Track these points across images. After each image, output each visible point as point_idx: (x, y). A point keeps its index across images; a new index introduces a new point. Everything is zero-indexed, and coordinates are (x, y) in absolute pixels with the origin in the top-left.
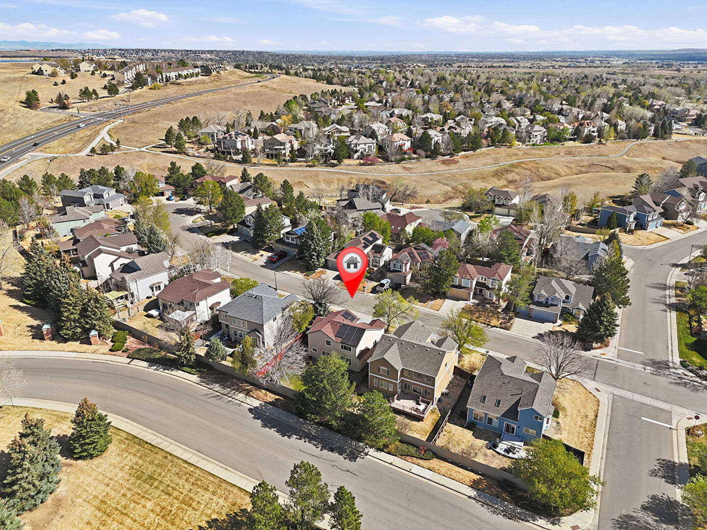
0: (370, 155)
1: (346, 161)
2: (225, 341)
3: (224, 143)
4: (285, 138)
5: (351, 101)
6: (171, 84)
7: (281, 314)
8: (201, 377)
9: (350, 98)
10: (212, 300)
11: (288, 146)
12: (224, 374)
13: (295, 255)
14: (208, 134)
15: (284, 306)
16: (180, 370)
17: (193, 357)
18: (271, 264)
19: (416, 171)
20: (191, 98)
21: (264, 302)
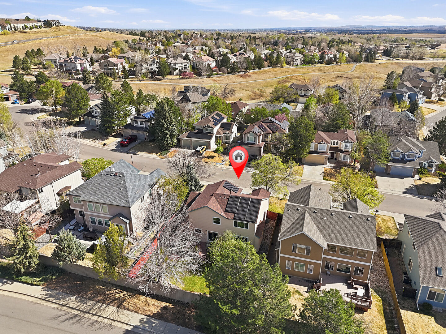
0: (186, 72)
1: (168, 77)
2: (80, 232)
3: (65, 65)
4: (117, 61)
5: (161, 45)
6: (18, 32)
7: (149, 193)
8: (48, 289)
9: (160, 43)
10: (59, 185)
11: (120, 66)
12: (82, 278)
13: (145, 139)
14: (51, 60)
15: (151, 183)
16: (17, 281)
17: (35, 262)
18: (122, 147)
19: (223, 82)
20: (36, 41)
21: (127, 180)
